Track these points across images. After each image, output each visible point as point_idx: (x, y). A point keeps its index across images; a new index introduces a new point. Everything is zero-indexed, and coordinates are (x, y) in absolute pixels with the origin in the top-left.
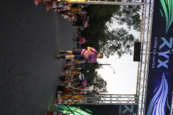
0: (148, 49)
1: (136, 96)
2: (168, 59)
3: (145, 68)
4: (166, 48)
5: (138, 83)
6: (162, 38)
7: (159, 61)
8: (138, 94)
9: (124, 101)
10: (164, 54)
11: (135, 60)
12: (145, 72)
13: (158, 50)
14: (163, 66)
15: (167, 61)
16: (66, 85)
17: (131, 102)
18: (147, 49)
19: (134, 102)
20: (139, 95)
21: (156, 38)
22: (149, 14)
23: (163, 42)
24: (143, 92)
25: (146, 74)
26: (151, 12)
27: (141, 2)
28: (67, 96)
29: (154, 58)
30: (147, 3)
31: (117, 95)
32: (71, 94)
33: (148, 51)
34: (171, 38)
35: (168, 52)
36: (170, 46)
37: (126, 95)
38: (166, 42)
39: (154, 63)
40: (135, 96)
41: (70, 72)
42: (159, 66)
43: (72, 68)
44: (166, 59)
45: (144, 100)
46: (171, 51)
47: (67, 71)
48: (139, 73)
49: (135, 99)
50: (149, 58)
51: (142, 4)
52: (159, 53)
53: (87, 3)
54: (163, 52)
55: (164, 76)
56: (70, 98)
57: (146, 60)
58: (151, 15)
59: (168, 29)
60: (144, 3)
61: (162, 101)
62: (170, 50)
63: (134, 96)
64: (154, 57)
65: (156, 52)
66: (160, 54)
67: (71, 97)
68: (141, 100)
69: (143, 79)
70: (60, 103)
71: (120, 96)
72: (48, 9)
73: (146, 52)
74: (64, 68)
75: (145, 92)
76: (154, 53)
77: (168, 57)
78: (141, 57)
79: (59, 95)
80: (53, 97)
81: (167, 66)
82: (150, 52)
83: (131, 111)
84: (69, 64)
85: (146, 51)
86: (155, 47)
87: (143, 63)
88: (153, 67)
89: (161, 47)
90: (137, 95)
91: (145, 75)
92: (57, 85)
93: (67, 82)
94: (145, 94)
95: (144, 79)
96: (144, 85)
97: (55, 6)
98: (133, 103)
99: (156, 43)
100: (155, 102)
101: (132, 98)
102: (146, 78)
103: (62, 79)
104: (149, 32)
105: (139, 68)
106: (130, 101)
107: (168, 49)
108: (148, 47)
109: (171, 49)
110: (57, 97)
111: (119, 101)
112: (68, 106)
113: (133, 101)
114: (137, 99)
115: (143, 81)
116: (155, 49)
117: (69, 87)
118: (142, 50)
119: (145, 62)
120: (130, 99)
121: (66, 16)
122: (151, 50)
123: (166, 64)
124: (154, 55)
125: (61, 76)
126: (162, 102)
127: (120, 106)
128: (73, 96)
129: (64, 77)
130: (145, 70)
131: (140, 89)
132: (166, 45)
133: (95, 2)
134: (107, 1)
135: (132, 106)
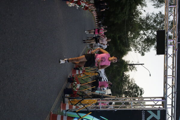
0: (175, 38)
3: (173, 63)
5: (165, 82)
9: (149, 105)
12: (173, 68)
16: (74, 87)
19: (161, 107)
20: (167, 98)
24: (172, 93)
25: (174, 70)
28: (76, 101)
31: (139, 98)
32: (81, 98)
33: (175, 41)
37: (150, 98)
40: (162, 99)
41: (81, 72)
43: (83, 68)
45: (173, 103)
47: (77, 71)
48: (166, 69)
49: (162, 103)
50: (177, 49)
56: (80, 103)
57: (173, 52)
68: (171, 104)
69: (171, 77)
70: (67, 108)
73: (174, 43)
74: (74, 68)
78: (166, 49)
79: (67, 100)
80: (57, 100)
82: (178, 42)
83: (158, 117)
87: (170, 56)
91: (173, 72)
92: (64, 87)
95: (173, 77)
98: (159, 107)
101: (158, 101)
102: (174, 75)
103: (71, 80)
105: (165, 63)
106: (156, 105)
110: (64, 102)
113: (160, 105)
114: (164, 102)
119: (174, 54)
120: (156, 102)
125: (69, 77)
127: (143, 112)
128: (83, 100)
129: (73, 78)
130: (173, 65)
135: (158, 111)
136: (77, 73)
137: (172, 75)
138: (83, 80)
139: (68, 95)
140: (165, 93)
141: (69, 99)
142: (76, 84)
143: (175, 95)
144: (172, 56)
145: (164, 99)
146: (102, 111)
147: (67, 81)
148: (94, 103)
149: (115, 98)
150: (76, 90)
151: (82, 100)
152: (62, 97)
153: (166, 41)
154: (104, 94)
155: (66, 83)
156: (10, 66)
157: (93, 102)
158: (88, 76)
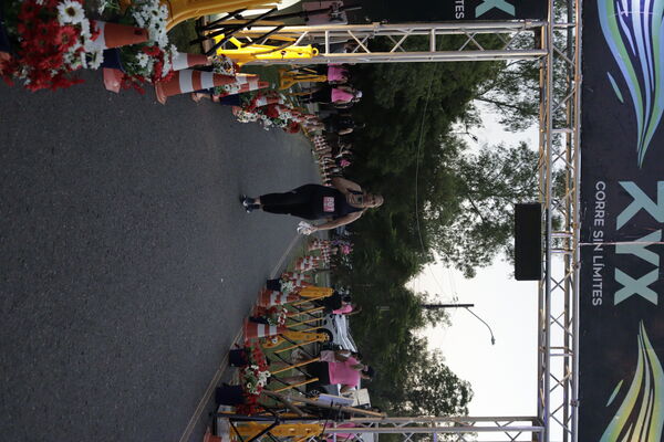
0: (572, 230)
1: (537, 421)
2: (655, 267)
3: (567, 306)
4: (642, 224)
5: (543, 369)
6: (622, 184)
7: (620, 276)
8: (544, 417)
10: (637, 247)
11: (521, 274)
12: (567, 323)
13: (613, 234)
14: (636, 295)
15: (653, 276)
16: (249, 380)
18: (568, 229)
20: (547, 420)
21: (601, 186)
23: (629, 199)
24: (565, 404)
25: (570, 330)
26: (574, 85)
28: (254, 427)
29: (595, 270)
32: (269, 419)
33: (571, 239)
34: (660, 183)
35: (655, 238)
37: (496, 419)
38: (640, 200)
39: (598, 283)
40: (534, 425)
41: (273, 331)
42: (619, 297)
43: (281, 317)
44: (650, 267)
45: (569, 437)
47: (261, 328)
48: (544, 327)
49: (534, 437)
50: (579, 265)
51: (535, 56)
52: (618, 244)
53: (323, 62)
54: (633, 240)
55: (644, 337)
56: (269, 434)
57: (567, 272)
59: (646, 147)
60: (544, 51)
62: (660, 231)
63: (530, 424)
64: (598, 261)
65: (605, 239)
66: (622, 247)
67: (273, 431)
69: (562, 351)
72: (162, 99)
73: (568, 244)
74: (251, 319)
75: (574, 405)
76: (598, 245)
77: (654, 259)
78: (544, 263)
79: (223, 423)
80: (192, 424)
81: (653, 297)
82: (581, 241)
84: (273, 304)
85: (568, 239)
86: (599, 220)
87: (558, 284)
88: (597, 302)
89: (623, 219)
91: (567, 335)
92: (215, 381)
93: (253, 370)
94: (573, 416)
95: (567, 351)
96: (566, 373)
99: (600, 204)
101: (521, 430)
102: (570, 347)
103: (239, 358)
104: (573, 164)
105: (540, 307)
107: (655, 225)
108: (572, 220)
110: (214, 431)
114: (540, 433)
116: (598, 228)
117: (259, 389)
118: (547, 234)
119: (568, 280)
121: (247, 114)
122: (586, 235)
123: (649, 287)
124: (598, 253)
125: (233, 347)
128: (277, 424)
129: (247, 351)
130: (567, 313)
131: (551, 395)
132: (643, 212)
133: (353, 58)
134: (398, 50)
136: (261, 333)
137: (563, 345)
138: (277, 355)
139: (228, 409)
140: (543, 405)
141: (232, 420)
142: (256, 372)
143: (573, 411)
144: (563, 285)
145: (540, 421)
147: (226, 359)
148: (312, 435)
149: (383, 418)
150: (257, 393)
151: (273, 426)
152: (210, 415)
153: (543, 238)
154: (346, 405)
155: (223, 366)
156: (41, 317)
157: (308, 432)
158: (295, 344)
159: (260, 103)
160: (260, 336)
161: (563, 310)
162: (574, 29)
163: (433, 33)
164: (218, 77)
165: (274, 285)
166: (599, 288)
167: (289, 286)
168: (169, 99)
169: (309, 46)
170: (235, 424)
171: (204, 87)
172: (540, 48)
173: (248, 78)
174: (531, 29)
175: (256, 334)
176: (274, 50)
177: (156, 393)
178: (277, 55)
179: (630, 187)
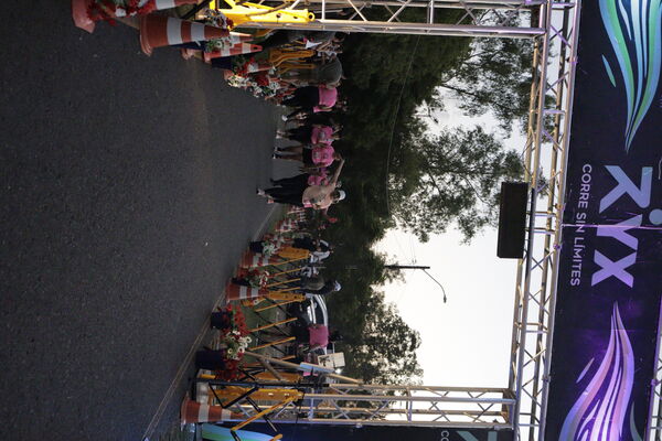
0: (555, 211)
1: (508, 393)
2: (633, 251)
3: (544, 284)
4: (624, 208)
5: (517, 345)
6: (608, 167)
7: (599, 258)
8: (515, 389)
9: (461, 413)
10: (617, 231)
11: (504, 251)
12: (543, 301)
13: (595, 217)
14: (613, 276)
15: (631, 260)
16: (230, 345)
17: (489, 419)
18: (550, 209)
19: (501, 420)
20: (519, 392)
21: (587, 169)
22: (561, 73)
23: (614, 183)
24: (536, 378)
25: (547, 307)
26: (568, 67)
27: (529, 26)
28: (233, 391)
29: (577, 248)
30: (552, 33)
31: (433, 389)
32: (250, 384)
33: (554, 219)
34: (644, 169)
35: (635, 222)
36: (642, 197)
37: (469, 390)
38: (624, 185)
39: (577, 264)
40: (504, 397)
41: (255, 294)
42: (597, 278)
43: (264, 278)
44: (627, 251)
45: (538, 409)
46: (646, 221)
47: (243, 289)
48: (521, 303)
49: (504, 408)
50: (560, 245)
51: (531, 35)
52: (599, 226)
53: (318, 28)
54: (614, 223)
55: (617, 317)
56: (248, 398)
57: (547, 252)
58: (567, 77)
59: (634, 132)
60: (541, 30)
61: (611, 418)
62: (641, 216)
63: (500, 396)
64: (579, 242)
65: (588, 221)
66: (604, 230)
67: (251, 396)
68: (530, 412)
69: (536, 328)
70: (203, 418)
71: (443, 393)
72: (148, 50)
73: (550, 223)
74: (234, 281)
75: (545, 380)
76: (581, 226)
77: (633, 242)
78: (526, 243)
79: (204, 388)
80: (170, 393)
81: (629, 280)
82: (564, 222)
84: (255, 266)
85: (550, 220)
86: (583, 202)
87: (538, 264)
88: (575, 282)
89: (606, 202)
90: (512, 393)
91: (542, 312)
92: (196, 346)
93: (234, 335)
94: (544, 390)
95: (541, 328)
96: (538, 350)
97: (175, 38)
98: (495, 421)
99: (586, 186)
100: (582, 421)
101: (493, 402)
102: (546, 324)
103: (221, 321)
104: (561, 146)
105: (519, 283)
106: (484, 412)
107: (637, 210)
108: (556, 201)
109: (646, 213)
110: (194, 394)
111: (438, 412)
112: (235, 429)
113: (497, 414)
114: (511, 406)
115: (535, 336)
116: (582, 210)
117: (240, 355)
118: (531, 214)
119: (546, 260)
120: (485, 406)
121: (238, 78)
122: (569, 214)
123: (626, 269)
124: (580, 235)
125: (215, 310)
126: (610, 423)
127: (445, 434)
128: (256, 389)
129: (230, 315)
130: (544, 292)
131: (525, 369)
132: (626, 197)
133: (349, 25)
134: (394, 20)
135: (490, 433)
136: (243, 296)
137: (537, 321)
138: (257, 313)
139: (208, 374)
140: (514, 377)
141: (211, 384)
142: (237, 337)
143: (544, 386)
144: (542, 264)
145: (511, 395)
146: (315, 426)
147: (208, 321)
148: (291, 400)
149: (360, 384)
150: (237, 359)
151: (253, 390)
152: (189, 380)
154: (325, 373)
155: (205, 330)
157: (287, 397)
158: (274, 303)
159: (252, 69)
160: (241, 297)
161: (540, 288)
162: (571, 11)
163: (432, 6)
164: (209, 30)
165: (256, 247)
166: (577, 269)
167: (271, 249)
168: (155, 50)
169: (306, 10)
170: (214, 387)
171: (193, 40)
172: (537, 26)
173: (241, 38)
174: (529, 7)
175: (238, 295)
176: (270, 11)
177: (130, 370)
178: (271, 18)
179: (615, 171)
